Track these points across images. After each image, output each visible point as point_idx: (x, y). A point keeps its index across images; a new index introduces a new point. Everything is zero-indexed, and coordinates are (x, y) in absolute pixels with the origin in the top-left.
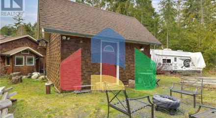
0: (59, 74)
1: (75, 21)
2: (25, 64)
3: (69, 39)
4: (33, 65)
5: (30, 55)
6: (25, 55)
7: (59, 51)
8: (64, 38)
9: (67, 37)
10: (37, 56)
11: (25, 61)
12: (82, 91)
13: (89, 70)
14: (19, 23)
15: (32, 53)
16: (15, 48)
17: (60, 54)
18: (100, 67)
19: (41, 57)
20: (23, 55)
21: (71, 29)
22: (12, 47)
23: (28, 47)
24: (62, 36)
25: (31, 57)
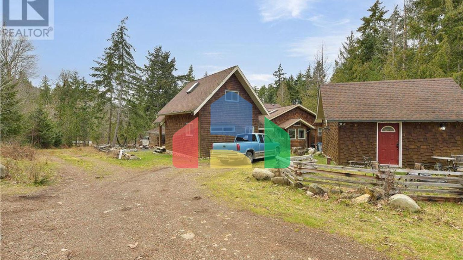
0: (337, 151)
1: (350, 107)
2: (297, 137)
3: (344, 124)
4: (305, 138)
5: (301, 128)
6: (297, 128)
7: (337, 133)
8: (341, 124)
9: (343, 123)
10: (308, 128)
11: (297, 134)
12: (356, 166)
13: (364, 149)
14: (279, 80)
15: (303, 125)
16: (288, 120)
17: (337, 135)
18: (376, 147)
19: (313, 129)
20: (295, 127)
21: (346, 116)
22: (285, 119)
23: (300, 119)
24: (339, 123)
25: (302, 129)
